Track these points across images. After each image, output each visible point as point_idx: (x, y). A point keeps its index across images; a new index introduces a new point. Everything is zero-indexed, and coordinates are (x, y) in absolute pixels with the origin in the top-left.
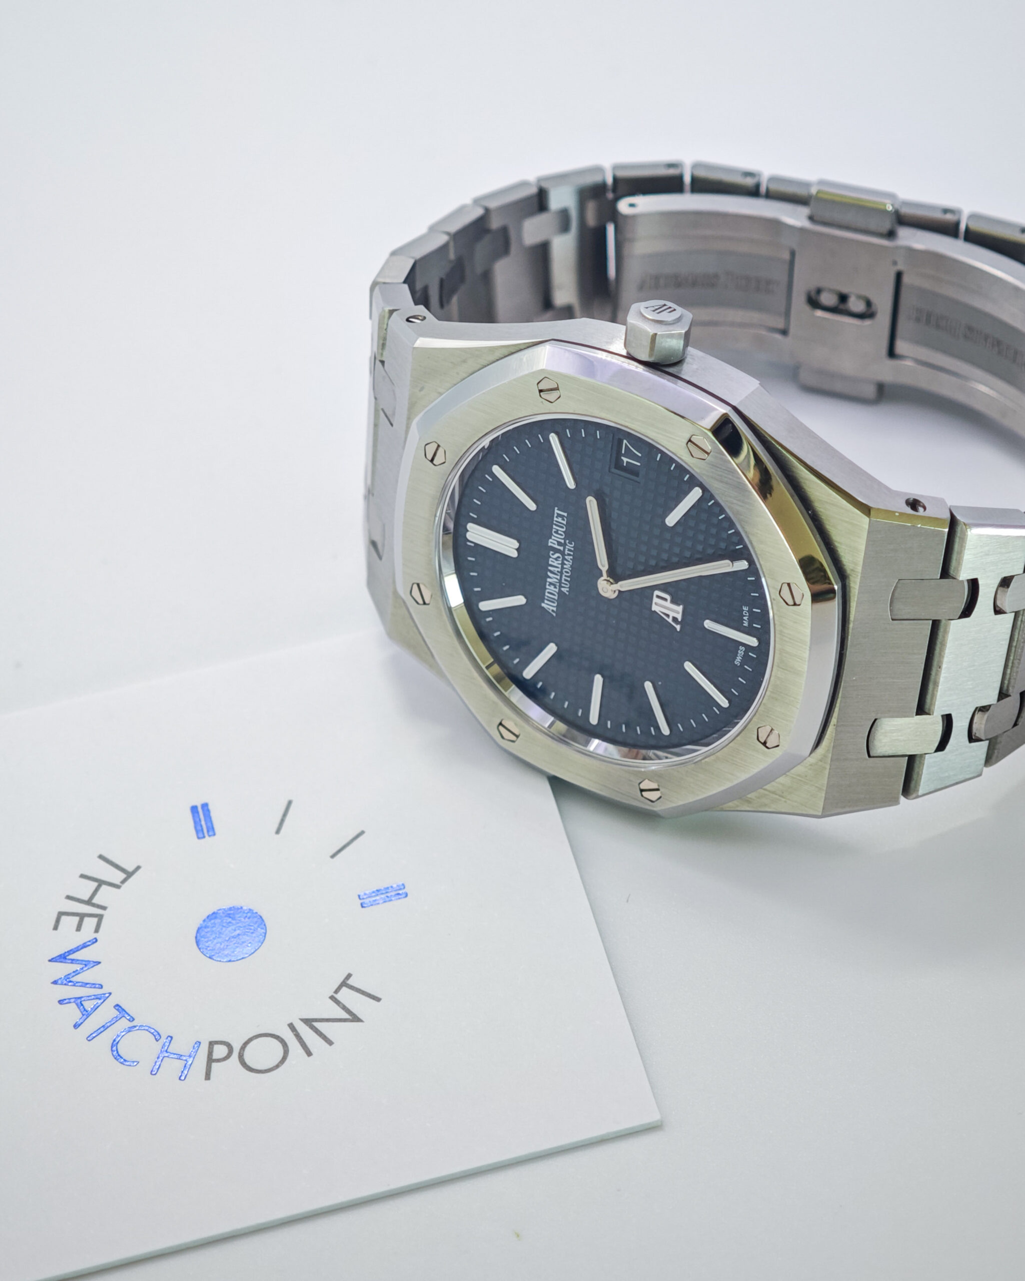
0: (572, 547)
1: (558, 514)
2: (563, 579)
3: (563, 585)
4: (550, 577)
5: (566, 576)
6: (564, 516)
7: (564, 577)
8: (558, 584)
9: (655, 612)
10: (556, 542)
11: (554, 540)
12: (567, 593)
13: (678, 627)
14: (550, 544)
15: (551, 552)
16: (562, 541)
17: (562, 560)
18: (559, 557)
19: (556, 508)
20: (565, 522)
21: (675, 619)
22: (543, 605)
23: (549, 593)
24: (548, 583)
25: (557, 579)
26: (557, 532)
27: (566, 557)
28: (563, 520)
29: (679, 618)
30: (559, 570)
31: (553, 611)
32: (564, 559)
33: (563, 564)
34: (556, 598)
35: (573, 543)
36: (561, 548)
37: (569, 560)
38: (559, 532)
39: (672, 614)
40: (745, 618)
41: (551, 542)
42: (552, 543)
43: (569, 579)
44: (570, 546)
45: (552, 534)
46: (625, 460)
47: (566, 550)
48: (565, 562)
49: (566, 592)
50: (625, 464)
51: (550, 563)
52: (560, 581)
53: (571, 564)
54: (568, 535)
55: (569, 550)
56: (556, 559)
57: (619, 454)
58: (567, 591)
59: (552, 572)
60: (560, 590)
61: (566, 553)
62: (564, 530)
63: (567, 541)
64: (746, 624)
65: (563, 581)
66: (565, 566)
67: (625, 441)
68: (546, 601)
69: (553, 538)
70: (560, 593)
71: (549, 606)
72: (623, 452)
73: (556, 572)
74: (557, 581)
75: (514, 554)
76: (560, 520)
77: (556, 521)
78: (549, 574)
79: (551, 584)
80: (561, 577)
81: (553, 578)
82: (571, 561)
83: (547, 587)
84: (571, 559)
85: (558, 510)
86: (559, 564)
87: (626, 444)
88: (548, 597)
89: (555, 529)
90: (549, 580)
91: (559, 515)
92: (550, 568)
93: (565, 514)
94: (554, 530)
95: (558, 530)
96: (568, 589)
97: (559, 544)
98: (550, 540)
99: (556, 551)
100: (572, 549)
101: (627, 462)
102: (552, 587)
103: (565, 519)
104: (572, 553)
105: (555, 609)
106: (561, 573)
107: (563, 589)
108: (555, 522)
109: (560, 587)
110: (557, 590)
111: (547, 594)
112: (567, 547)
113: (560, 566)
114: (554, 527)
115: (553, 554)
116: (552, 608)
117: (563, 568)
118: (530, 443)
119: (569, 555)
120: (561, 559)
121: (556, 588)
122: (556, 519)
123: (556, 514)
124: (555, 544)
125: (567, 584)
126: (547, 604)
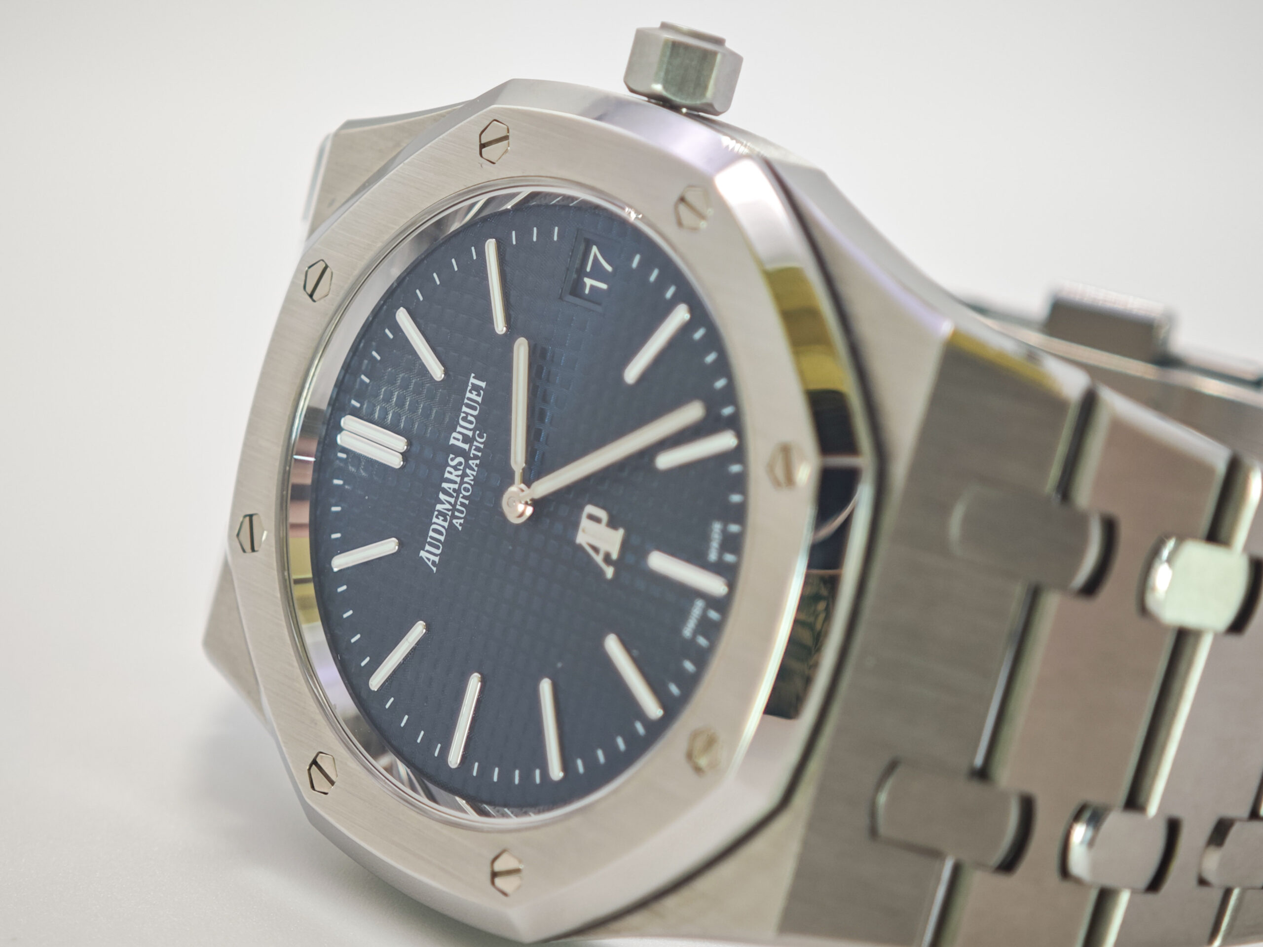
0: (481, 443)
1: (472, 384)
2: (459, 503)
3: (457, 514)
4: (441, 502)
5: (464, 497)
6: (481, 388)
7: (460, 499)
8: (450, 513)
9: (579, 546)
10: (460, 437)
11: (460, 433)
12: (460, 528)
13: (609, 572)
14: (452, 441)
15: (452, 456)
16: (470, 434)
17: (464, 471)
18: (460, 464)
19: (473, 375)
20: (479, 399)
21: (607, 559)
22: (423, 554)
23: (435, 530)
24: (436, 513)
25: (450, 503)
26: (465, 419)
27: (471, 462)
28: (478, 395)
29: (615, 556)
30: (456, 486)
31: (434, 563)
32: (466, 466)
33: (464, 475)
34: (442, 538)
35: (485, 435)
36: (466, 447)
37: (474, 466)
38: (470, 418)
39: (604, 547)
40: (714, 545)
41: (454, 438)
42: (455, 440)
43: (467, 502)
44: (479, 442)
45: (458, 423)
46: (589, 282)
47: (473, 449)
48: (468, 471)
49: (458, 525)
50: (587, 291)
51: (447, 475)
52: (454, 508)
53: (475, 473)
54: (482, 424)
55: (478, 449)
56: (455, 468)
57: (581, 272)
58: (461, 524)
59: (445, 491)
60: (451, 524)
61: (472, 456)
62: (475, 413)
63: (478, 432)
64: (713, 556)
65: (458, 507)
66: (466, 479)
67: (595, 249)
68: (428, 547)
69: (459, 429)
70: (450, 529)
71: (430, 555)
72: (588, 269)
73: (451, 491)
74: (450, 507)
75: (396, 462)
76: (473, 396)
77: (469, 399)
78: (442, 496)
79: (441, 513)
80: (457, 498)
81: (445, 503)
82: (476, 469)
83: (435, 520)
84: (477, 465)
85: (474, 377)
86: (458, 476)
87: (595, 256)
88: (432, 538)
89: (464, 412)
90: (439, 507)
91: (476, 388)
92: (445, 485)
93: (483, 384)
94: (463, 415)
95: (467, 414)
96: (462, 521)
97: (466, 439)
98: (454, 435)
99: (459, 452)
100: (482, 446)
101: (592, 287)
102: (440, 521)
103: (482, 392)
104: (480, 454)
105: (437, 559)
106: (458, 492)
107: (454, 521)
108: (466, 401)
109: (453, 516)
110: (446, 524)
111: (431, 533)
112: (475, 443)
113: (458, 480)
114: (464, 409)
115: (452, 460)
116: (432, 557)
117: (462, 482)
118: (457, 264)
119: (476, 457)
120: (461, 468)
121: (445, 520)
122: (468, 395)
123: (470, 385)
124: (458, 440)
125: (462, 512)
126: (427, 551)
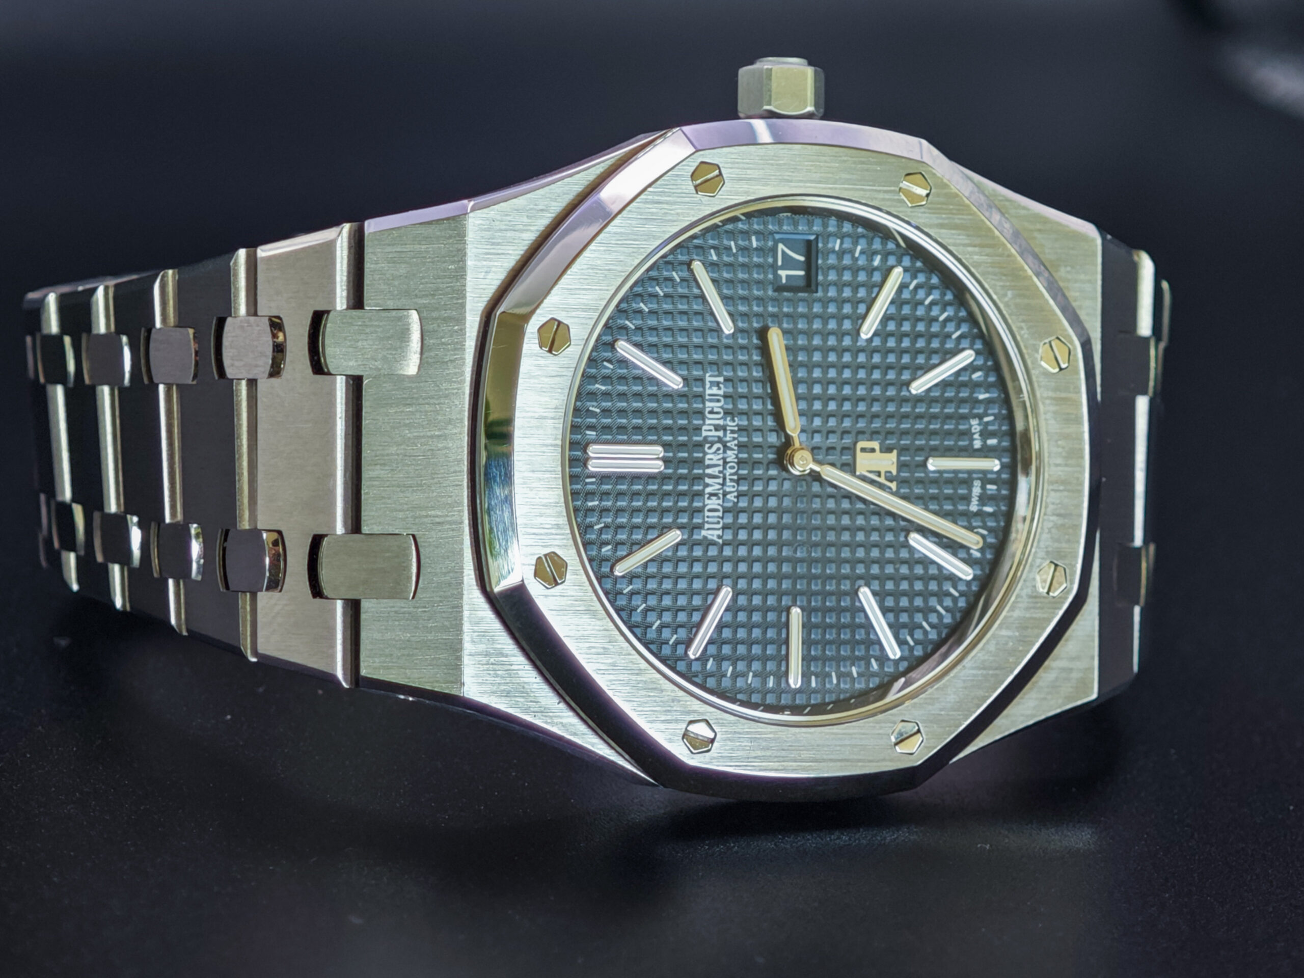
0: (734, 426)
1: (709, 382)
2: (726, 481)
3: (728, 490)
4: (708, 486)
5: (730, 475)
6: (720, 382)
7: (728, 477)
8: (721, 492)
10: (712, 428)
11: (710, 424)
12: (734, 500)
13: (894, 486)
14: (704, 434)
15: (708, 446)
16: (721, 422)
17: (724, 453)
18: (718, 449)
19: (707, 375)
20: (721, 392)
21: (889, 477)
22: (704, 533)
23: (709, 511)
24: (707, 496)
25: (719, 484)
27: (729, 444)
28: (719, 389)
29: (894, 473)
30: (720, 468)
31: (718, 536)
32: (726, 448)
33: (726, 457)
34: (720, 514)
35: (736, 420)
37: (733, 447)
38: (716, 410)
39: (884, 469)
41: (705, 430)
43: (735, 477)
45: (706, 417)
46: (783, 273)
47: (728, 432)
48: (728, 453)
50: (784, 281)
51: (708, 462)
52: (723, 486)
53: (736, 452)
54: (728, 411)
55: (732, 432)
56: (715, 454)
57: (774, 267)
58: (735, 497)
59: (710, 476)
60: (725, 500)
61: (728, 439)
62: (720, 404)
63: (728, 419)
65: (727, 484)
66: (728, 460)
67: (781, 246)
68: (707, 526)
69: (708, 422)
70: (726, 505)
71: (711, 532)
72: (780, 263)
73: (717, 474)
74: (720, 487)
75: (660, 468)
76: (715, 390)
77: (710, 395)
78: (707, 480)
79: (712, 495)
80: (724, 477)
81: (713, 486)
82: (736, 448)
83: (707, 502)
84: (735, 445)
85: (710, 376)
86: (719, 459)
87: (782, 250)
88: (708, 517)
89: (709, 407)
90: (708, 490)
91: (714, 384)
92: (708, 471)
93: (721, 379)
94: (708, 409)
95: (712, 407)
96: (735, 494)
97: (717, 428)
98: (705, 428)
99: (715, 440)
100: (736, 428)
101: (788, 277)
102: (713, 501)
103: (722, 386)
104: (736, 435)
105: (721, 532)
106: (724, 472)
107: (728, 496)
108: (707, 397)
109: (724, 494)
110: (720, 502)
111: (706, 514)
112: (728, 428)
113: (721, 462)
114: (708, 404)
115: (710, 448)
116: (715, 532)
117: (725, 463)
118: (661, 290)
119: (733, 439)
120: (721, 451)
121: (719, 498)
122: (708, 392)
123: (707, 383)
124: (710, 430)
125: (733, 487)
126: (708, 529)
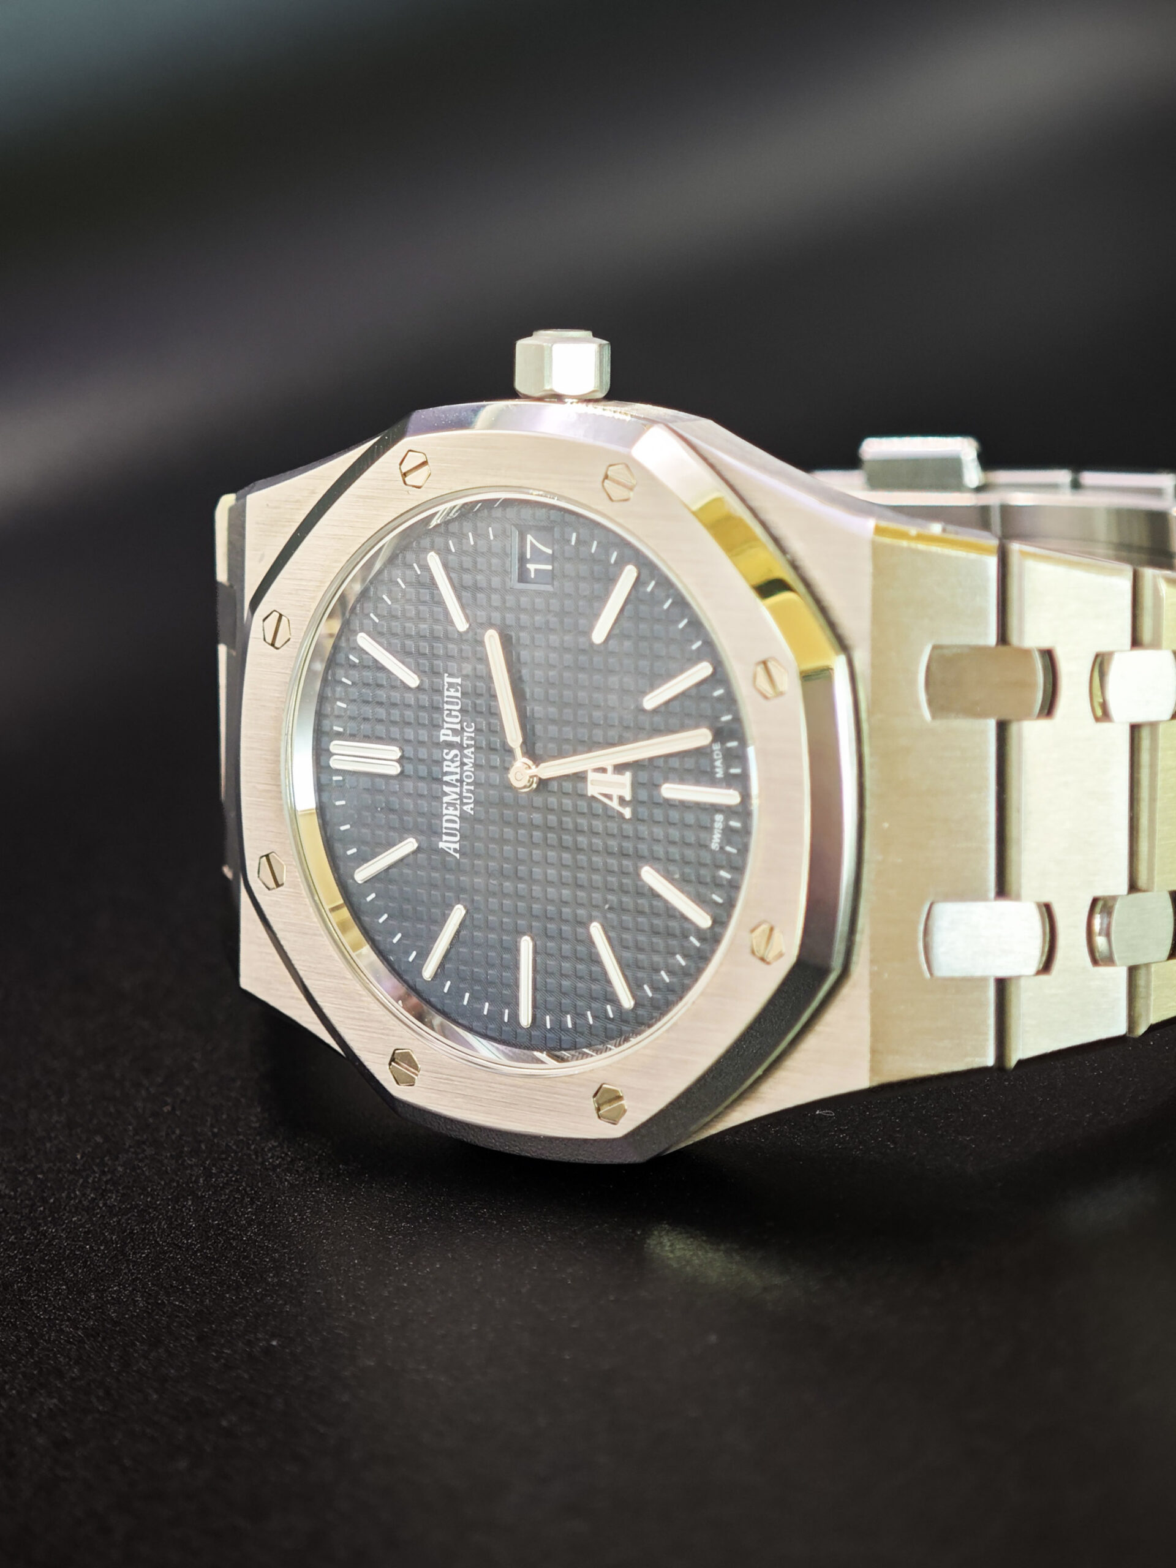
0: (472, 732)
1: (447, 683)
2: (464, 791)
3: (465, 801)
4: (446, 794)
5: (468, 784)
6: (457, 684)
7: (465, 787)
8: (458, 802)
9: (593, 797)
10: (449, 732)
11: (447, 729)
12: (472, 812)
13: (627, 812)
15: (445, 751)
16: (458, 727)
17: (461, 761)
18: (456, 756)
19: (446, 675)
20: (459, 695)
21: (622, 801)
22: (442, 845)
23: (448, 821)
24: (445, 805)
25: (456, 793)
26: (449, 715)
27: (466, 751)
28: (457, 691)
29: (628, 797)
30: (458, 777)
31: (455, 850)
32: (462, 756)
33: (463, 765)
34: (457, 826)
35: (473, 724)
36: (457, 739)
37: (470, 755)
38: (454, 713)
39: (615, 792)
40: (718, 763)
41: (444, 735)
42: (445, 735)
43: (472, 788)
44: (470, 732)
45: (443, 720)
46: (532, 567)
47: (465, 739)
48: (465, 760)
49: (469, 811)
50: (533, 575)
51: (446, 769)
52: (461, 797)
53: (473, 761)
54: (467, 715)
55: (469, 738)
56: (452, 761)
57: (523, 560)
58: (471, 809)
59: (448, 784)
60: (462, 811)
61: (465, 746)
62: (458, 707)
63: (465, 724)
64: (720, 773)
65: (465, 794)
66: (465, 768)
67: (530, 538)
68: (445, 838)
69: (446, 725)
70: (463, 817)
71: (450, 844)
72: (529, 556)
73: (454, 782)
74: (458, 797)
75: (395, 769)
76: (452, 693)
77: (448, 697)
79: (449, 804)
80: (462, 786)
81: (451, 794)
82: (473, 756)
83: (445, 812)
84: (472, 753)
85: (448, 677)
86: (457, 767)
87: (532, 543)
88: (446, 828)
89: (447, 710)
90: (446, 799)
91: (451, 685)
93: (459, 681)
94: (446, 712)
95: (450, 710)
96: (472, 806)
97: (455, 733)
98: (443, 731)
99: (452, 746)
100: (473, 735)
101: (536, 570)
102: (451, 811)
103: (459, 688)
104: (473, 742)
105: (457, 846)
106: (461, 781)
107: (465, 808)
108: (446, 699)
109: (462, 804)
110: (458, 813)
111: (445, 825)
112: (465, 734)
113: (458, 770)
114: (446, 707)
115: (447, 754)
116: (453, 846)
117: (462, 772)
118: (403, 582)
119: (468, 746)
120: (458, 759)
121: (456, 809)
122: (446, 693)
123: (446, 684)
124: (448, 735)
125: (470, 798)
126: (446, 841)
